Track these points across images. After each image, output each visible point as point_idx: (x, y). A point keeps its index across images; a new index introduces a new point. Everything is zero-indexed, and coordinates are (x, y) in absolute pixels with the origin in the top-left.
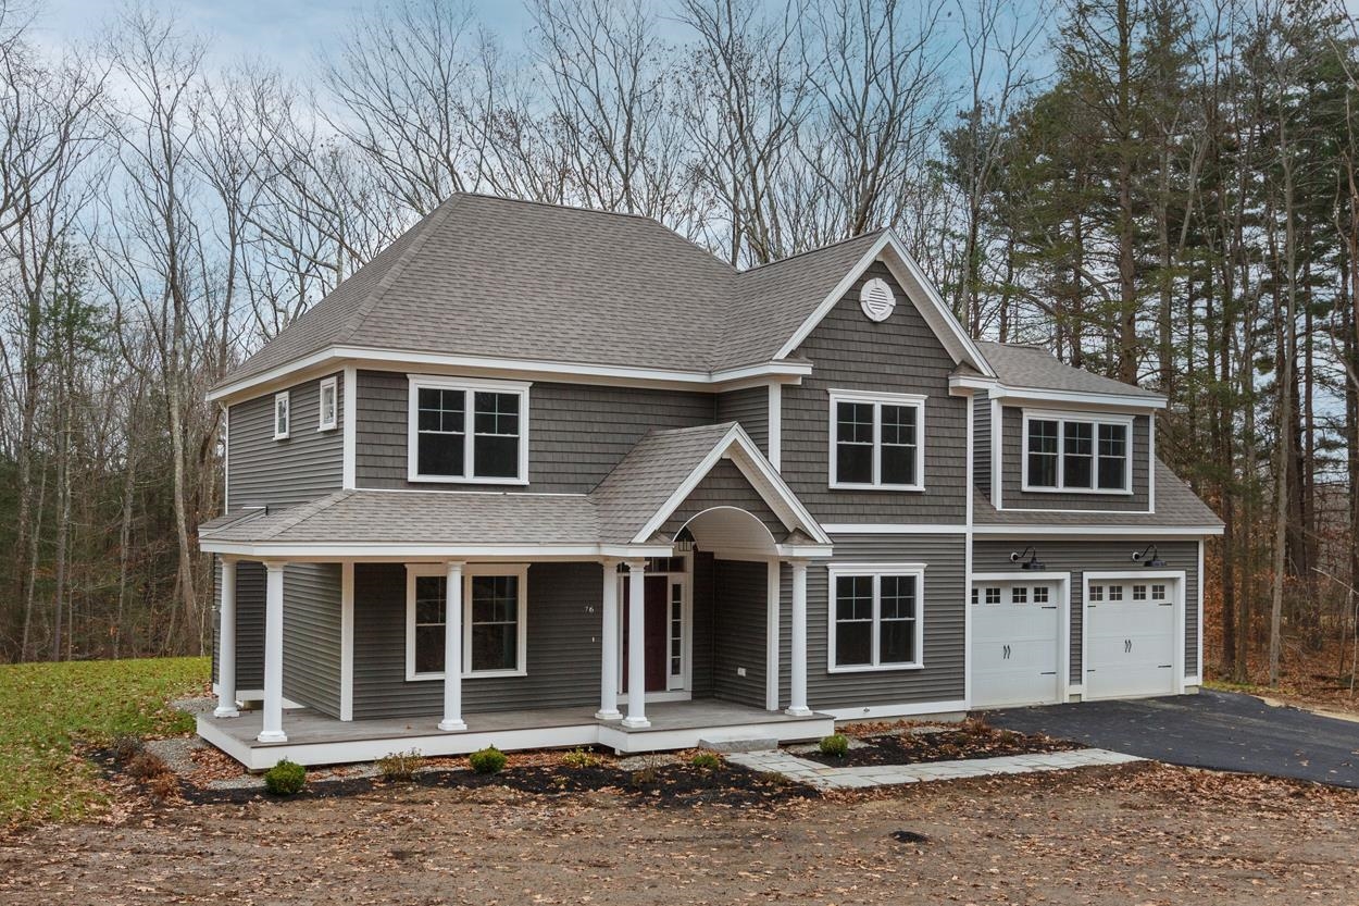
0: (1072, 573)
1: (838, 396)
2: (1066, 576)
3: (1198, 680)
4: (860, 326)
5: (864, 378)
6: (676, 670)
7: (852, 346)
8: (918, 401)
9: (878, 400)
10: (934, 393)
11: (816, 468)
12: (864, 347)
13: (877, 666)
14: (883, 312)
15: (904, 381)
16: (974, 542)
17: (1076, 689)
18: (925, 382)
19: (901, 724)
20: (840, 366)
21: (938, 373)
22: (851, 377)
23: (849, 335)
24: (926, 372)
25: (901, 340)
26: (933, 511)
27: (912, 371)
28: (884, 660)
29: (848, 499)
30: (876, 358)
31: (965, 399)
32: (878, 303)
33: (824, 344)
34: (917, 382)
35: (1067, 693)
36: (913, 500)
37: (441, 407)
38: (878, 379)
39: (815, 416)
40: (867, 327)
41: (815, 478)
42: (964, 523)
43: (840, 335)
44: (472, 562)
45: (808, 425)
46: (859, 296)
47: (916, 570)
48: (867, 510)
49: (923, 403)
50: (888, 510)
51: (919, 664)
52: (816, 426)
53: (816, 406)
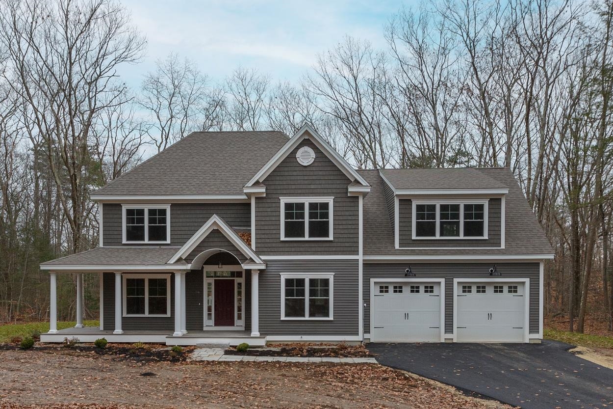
0: (446, 279)
1: (284, 200)
2: (442, 280)
3: (540, 336)
4: (297, 169)
5: (300, 191)
6: (239, 318)
7: (293, 178)
8: (330, 200)
9: (307, 201)
10: (339, 195)
11: (274, 232)
12: (299, 178)
13: (307, 318)
14: (307, 161)
15: (322, 191)
16: (363, 264)
17: (449, 336)
18: (334, 191)
19: (321, 345)
20: (286, 187)
21: (342, 186)
22: (292, 191)
23: (290, 173)
24: (334, 186)
25: (320, 173)
26: (338, 249)
27: (327, 186)
28: (311, 315)
29: (292, 245)
30: (306, 182)
31: (358, 197)
32: (306, 157)
33: (278, 178)
34: (329, 191)
35: (443, 338)
36: (328, 245)
37: (135, 216)
38: (307, 191)
39: (273, 209)
40: (302, 169)
41: (273, 236)
42: (358, 254)
43: (286, 174)
44: (124, 272)
45: (270, 214)
46: (296, 156)
47: (330, 276)
48: (301, 249)
49: (332, 200)
50: (313, 249)
51: (331, 318)
52: (274, 214)
53: (274, 205)
